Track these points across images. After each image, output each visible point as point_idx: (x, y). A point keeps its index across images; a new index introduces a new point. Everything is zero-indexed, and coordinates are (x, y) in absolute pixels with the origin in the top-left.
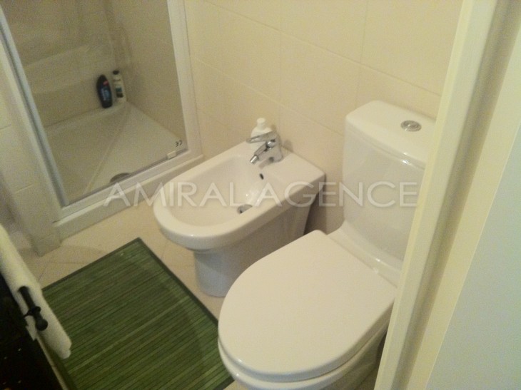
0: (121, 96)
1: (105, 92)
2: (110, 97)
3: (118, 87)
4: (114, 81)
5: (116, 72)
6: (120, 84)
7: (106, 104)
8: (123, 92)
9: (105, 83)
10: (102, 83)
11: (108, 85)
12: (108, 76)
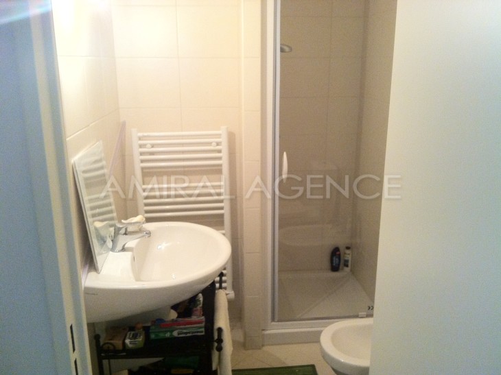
0: (347, 266)
1: (336, 260)
2: (339, 265)
3: (346, 259)
4: (345, 254)
5: (348, 248)
6: (349, 257)
7: (335, 268)
8: (350, 264)
9: (338, 253)
10: (335, 252)
11: (339, 255)
12: (342, 249)
